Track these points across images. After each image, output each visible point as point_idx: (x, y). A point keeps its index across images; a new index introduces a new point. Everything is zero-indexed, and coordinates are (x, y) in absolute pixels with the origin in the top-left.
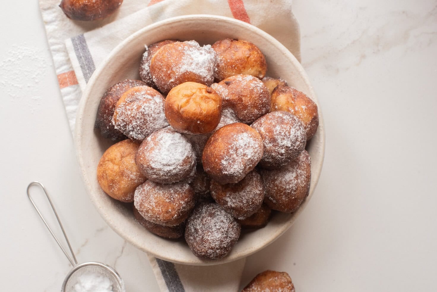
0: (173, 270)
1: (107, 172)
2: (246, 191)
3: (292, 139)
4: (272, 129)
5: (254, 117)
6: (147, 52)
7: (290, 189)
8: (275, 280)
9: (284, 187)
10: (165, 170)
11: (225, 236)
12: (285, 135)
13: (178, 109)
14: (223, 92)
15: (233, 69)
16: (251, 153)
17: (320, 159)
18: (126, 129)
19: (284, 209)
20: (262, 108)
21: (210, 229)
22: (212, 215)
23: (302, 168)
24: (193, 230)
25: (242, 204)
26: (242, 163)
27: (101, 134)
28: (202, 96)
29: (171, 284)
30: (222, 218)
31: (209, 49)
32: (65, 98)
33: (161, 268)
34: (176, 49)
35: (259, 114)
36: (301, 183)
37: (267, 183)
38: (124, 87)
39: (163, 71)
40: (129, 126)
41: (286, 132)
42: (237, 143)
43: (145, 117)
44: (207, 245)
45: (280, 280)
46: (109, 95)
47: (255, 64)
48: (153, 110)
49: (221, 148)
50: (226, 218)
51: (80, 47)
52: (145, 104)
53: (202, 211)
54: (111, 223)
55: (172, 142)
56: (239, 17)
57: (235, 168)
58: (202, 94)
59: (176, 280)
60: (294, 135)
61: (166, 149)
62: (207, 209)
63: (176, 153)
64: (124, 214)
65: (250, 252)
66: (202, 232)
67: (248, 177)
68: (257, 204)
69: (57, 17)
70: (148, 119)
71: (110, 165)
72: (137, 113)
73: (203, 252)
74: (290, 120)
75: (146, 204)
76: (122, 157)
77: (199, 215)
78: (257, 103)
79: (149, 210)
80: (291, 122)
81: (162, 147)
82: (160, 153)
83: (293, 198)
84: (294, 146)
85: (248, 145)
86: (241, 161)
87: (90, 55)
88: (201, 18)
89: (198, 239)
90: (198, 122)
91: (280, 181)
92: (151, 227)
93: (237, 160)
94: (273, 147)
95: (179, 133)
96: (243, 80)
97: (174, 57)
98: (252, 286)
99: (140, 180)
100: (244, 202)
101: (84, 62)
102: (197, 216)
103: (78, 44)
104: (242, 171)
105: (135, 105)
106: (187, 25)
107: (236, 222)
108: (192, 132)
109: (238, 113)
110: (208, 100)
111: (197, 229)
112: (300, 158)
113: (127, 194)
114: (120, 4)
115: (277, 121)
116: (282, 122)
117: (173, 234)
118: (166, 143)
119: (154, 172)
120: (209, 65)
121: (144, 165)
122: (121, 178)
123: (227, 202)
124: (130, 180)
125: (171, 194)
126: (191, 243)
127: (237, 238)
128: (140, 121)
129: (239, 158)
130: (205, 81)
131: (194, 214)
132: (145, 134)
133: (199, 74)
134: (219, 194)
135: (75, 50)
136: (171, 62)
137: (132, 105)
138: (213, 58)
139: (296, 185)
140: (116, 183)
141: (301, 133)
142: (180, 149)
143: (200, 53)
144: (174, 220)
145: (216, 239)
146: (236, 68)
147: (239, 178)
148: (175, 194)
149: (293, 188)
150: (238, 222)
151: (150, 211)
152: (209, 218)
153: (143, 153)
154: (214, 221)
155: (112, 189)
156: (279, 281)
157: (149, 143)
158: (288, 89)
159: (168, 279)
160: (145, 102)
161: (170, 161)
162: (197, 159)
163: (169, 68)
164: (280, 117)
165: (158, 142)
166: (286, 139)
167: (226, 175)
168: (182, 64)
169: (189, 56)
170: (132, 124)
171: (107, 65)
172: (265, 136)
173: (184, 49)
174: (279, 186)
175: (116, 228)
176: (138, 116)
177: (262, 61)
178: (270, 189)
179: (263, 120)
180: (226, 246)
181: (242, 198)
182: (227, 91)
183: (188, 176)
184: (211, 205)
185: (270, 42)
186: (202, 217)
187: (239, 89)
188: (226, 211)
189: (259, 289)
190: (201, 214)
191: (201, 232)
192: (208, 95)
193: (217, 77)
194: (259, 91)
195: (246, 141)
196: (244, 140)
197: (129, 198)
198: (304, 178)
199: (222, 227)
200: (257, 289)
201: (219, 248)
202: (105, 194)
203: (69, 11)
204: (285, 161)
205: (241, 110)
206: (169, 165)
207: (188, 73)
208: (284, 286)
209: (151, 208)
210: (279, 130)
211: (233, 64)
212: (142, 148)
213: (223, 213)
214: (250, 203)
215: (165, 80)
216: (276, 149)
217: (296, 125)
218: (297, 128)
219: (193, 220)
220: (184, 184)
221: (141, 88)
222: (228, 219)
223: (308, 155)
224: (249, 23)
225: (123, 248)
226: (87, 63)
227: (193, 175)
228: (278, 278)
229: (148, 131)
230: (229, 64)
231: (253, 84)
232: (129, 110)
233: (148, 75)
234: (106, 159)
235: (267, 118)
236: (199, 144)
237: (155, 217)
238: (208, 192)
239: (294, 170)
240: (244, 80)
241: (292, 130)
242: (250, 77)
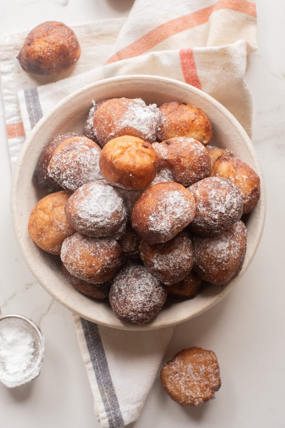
0: (96, 333)
1: (37, 221)
2: (174, 254)
3: (226, 205)
4: (207, 192)
5: (192, 180)
6: (94, 107)
7: (221, 259)
8: (200, 356)
9: (215, 256)
10: (92, 222)
11: (148, 299)
12: (220, 200)
13: (112, 159)
14: (162, 151)
15: (176, 131)
16: (180, 213)
17: (258, 235)
18: (60, 178)
19: (213, 280)
20: (201, 172)
21: (134, 290)
22: (137, 276)
23: (236, 239)
24: (117, 291)
25: (168, 268)
26: (170, 221)
27: (39, 184)
28: (137, 150)
29: (92, 347)
30: (148, 281)
31: (155, 108)
32: (12, 149)
33: (85, 330)
34: (120, 103)
35: (196, 178)
36: (234, 255)
37: (198, 251)
38: (66, 138)
39: (104, 124)
40: (63, 175)
41: (221, 197)
42: (168, 200)
43: (80, 167)
44: (129, 307)
45: (205, 357)
46: (50, 145)
47: (199, 128)
48: (88, 161)
49: (149, 203)
50: (151, 281)
51: (31, 99)
52: (81, 154)
53: (129, 271)
54: (36, 274)
55: (103, 194)
56: (191, 83)
57: (161, 226)
58: (138, 147)
59: (98, 344)
60: (230, 202)
61: (95, 200)
62: (134, 270)
63: (105, 205)
64: (52, 268)
65: (174, 322)
66: (126, 292)
67: (178, 240)
68: (184, 270)
69: (13, 69)
70: (82, 170)
71: (41, 214)
72: (72, 162)
73: (124, 314)
74: (227, 186)
75: (71, 256)
76: (54, 207)
77: (124, 275)
78: (196, 166)
79: (73, 262)
80: (228, 188)
81: (92, 198)
82: (88, 203)
83: (224, 269)
84: (228, 213)
85: (178, 204)
86: (169, 219)
87: (40, 108)
88: (152, 79)
89: (120, 299)
90: (131, 175)
91: (212, 249)
92: (76, 283)
93: (165, 217)
94: (206, 211)
95: (112, 186)
96: (184, 141)
97: (117, 111)
98: (175, 360)
99: (68, 232)
100: (171, 265)
101: (34, 115)
102: (122, 276)
103: (30, 96)
104: (169, 229)
105: (71, 154)
106: (137, 84)
107: (161, 287)
108: (124, 185)
109: (175, 174)
110: (143, 154)
111: (121, 289)
112: (235, 228)
113: (55, 246)
114: (75, 60)
115: (214, 185)
116: (218, 186)
117: (98, 294)
118: (97, 194)
119: (80, 223)
120: (151, 123)
121: (72, 213)
122: (50, 228)
123: (154, 264)
124: (58, 230)
125: (97, 248)
126: (114, 303)
127: (161, 304)
128: (74, 170)
129: (168, 216)
130: (146, 138)
131: (120, 274)
132: (78, 185)
133: (140, 130)
134: (146, 255)
135: (26, 102)
136: (113, 116)
137: (68, 153)
138: (157, 117)
139: (228, 256)
140: (44, 232)
141: (237, 201)
142: (110, 202)
143: (144, 110)
144: (97, 275)
145: (139, 302)
146: (180, 130)
147: (165, 237)
148: (101, 249)
149: (225, 259)
150: (163, 288)
151: (74, 264)
152: (134, 279)
153: (72, 201)
154: (138, 282)
155: (40, 238)
156: (203, 358)
157: (80, 193)
158: (231, 157)
159: (90, 342)
160: (82, 152)
161: (98, 212)
162: (127, 216)
163: (110, 121)
164: (217, 181)
165: (88, 192)
166: (220, 205)
167: (152, 231)
168: (123, 118)
169: (132, 112)
170: (66, 173)
171: (52, 115)
172: (200, 200)
173: (128, 104)
174: (210, 254)
175: (41, 280)
176: (72, 165)
177: (207, 126)
178: (201, 257)
179: (199, 183)
180: (148, 310)
181: (169, 261)
182: (167, 150)
183: (116, 232)
184: (138, 266)
185: (218, 110)
186: (127, 277)
187: (179, 150)
188: (152, 274)
189: (182, 364)
190: (127, 274)
191: (124, 293)
192: (144, 149)
193: (160, 139)
194: (199, 154)
195: (176, 199)
196: (174, 198)
197: (57, 250)
198: (237, 250)
199: (146, 289)
200: (180, 363)
201: (141, 311)
202: (35, 244)
203: (24, 62)
204: (217, 228)
205: (178, 171)
206: (96, 217)
207: (128, 128)
208: (207, 364)
209: (76, 261)
210: (214, 194)
211: (177, 126)
212: (72, 197)
213: (149, 276)
214: (177, 268)
215: (105, 133)
216: (209, 213)
217: (233, 191)
218: (233, 194)
219: (119, 280)
220: (112, 240)
221: (80, 139)
222: (154, 282)
223: (244, 227)
224: (201, 89)
225: (50, 306)
226: (36, 115)
227: (121, 232)
228: (203, 355)
229: (82, 182)
230: (173, 126)
231: (194, 146)
232: (65, 158)
233: (92, 130)
234: (38, 208)
235: (203, 182)
236: (131, 201)
237: (79, 270)
238: (137, 253)
239: (227, 240)
240: (186, 142)
241: (227, 196)
242: (192, 140)
